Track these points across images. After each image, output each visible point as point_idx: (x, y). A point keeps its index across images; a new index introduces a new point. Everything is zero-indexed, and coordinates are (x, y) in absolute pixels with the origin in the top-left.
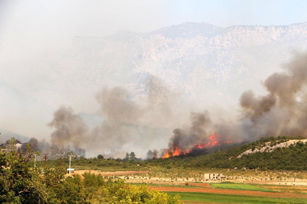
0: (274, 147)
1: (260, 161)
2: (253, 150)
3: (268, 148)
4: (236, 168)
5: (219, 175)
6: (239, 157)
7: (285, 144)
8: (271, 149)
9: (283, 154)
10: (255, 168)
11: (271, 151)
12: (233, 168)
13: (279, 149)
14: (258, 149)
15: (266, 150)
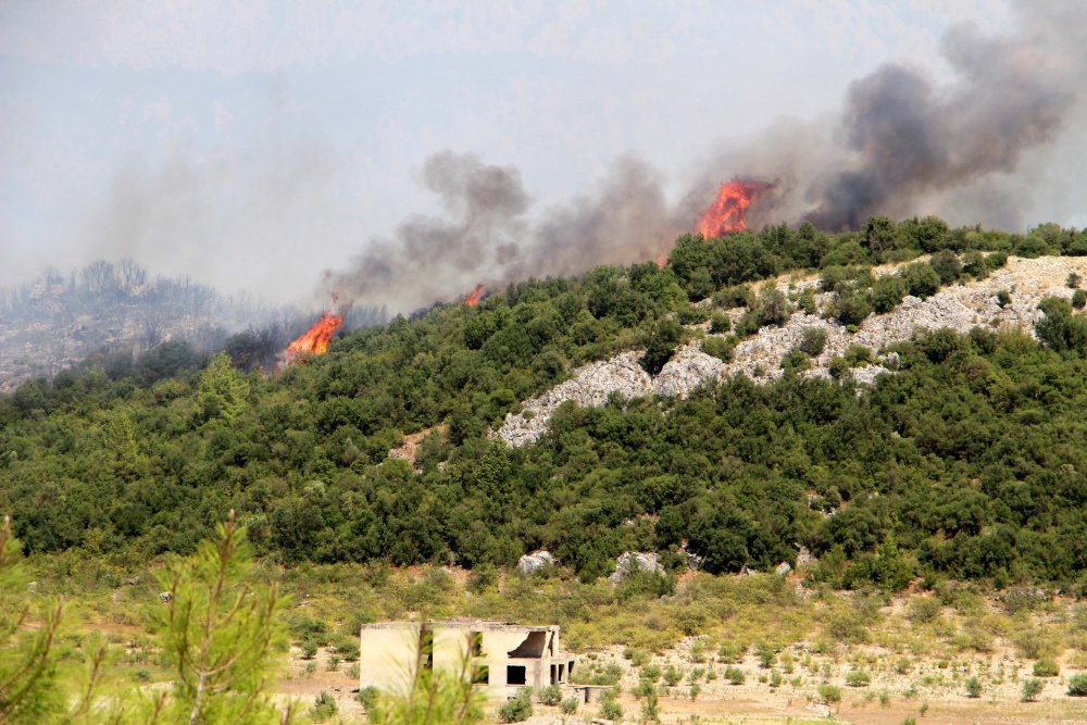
0: (875, 331)
1: (789, 475)
2: (653, 365)
3: (814, 344)
4: (539, 558)
5: (530, 648)
6: (519, 431)
7: (980, 303)
8: (861, 357)
9: (1011, 402)
10: (763, 553)
11: (865, 375)
12: (508, 561)
13: (937, 350)
14: (707, 349)
15: (793, 362)
